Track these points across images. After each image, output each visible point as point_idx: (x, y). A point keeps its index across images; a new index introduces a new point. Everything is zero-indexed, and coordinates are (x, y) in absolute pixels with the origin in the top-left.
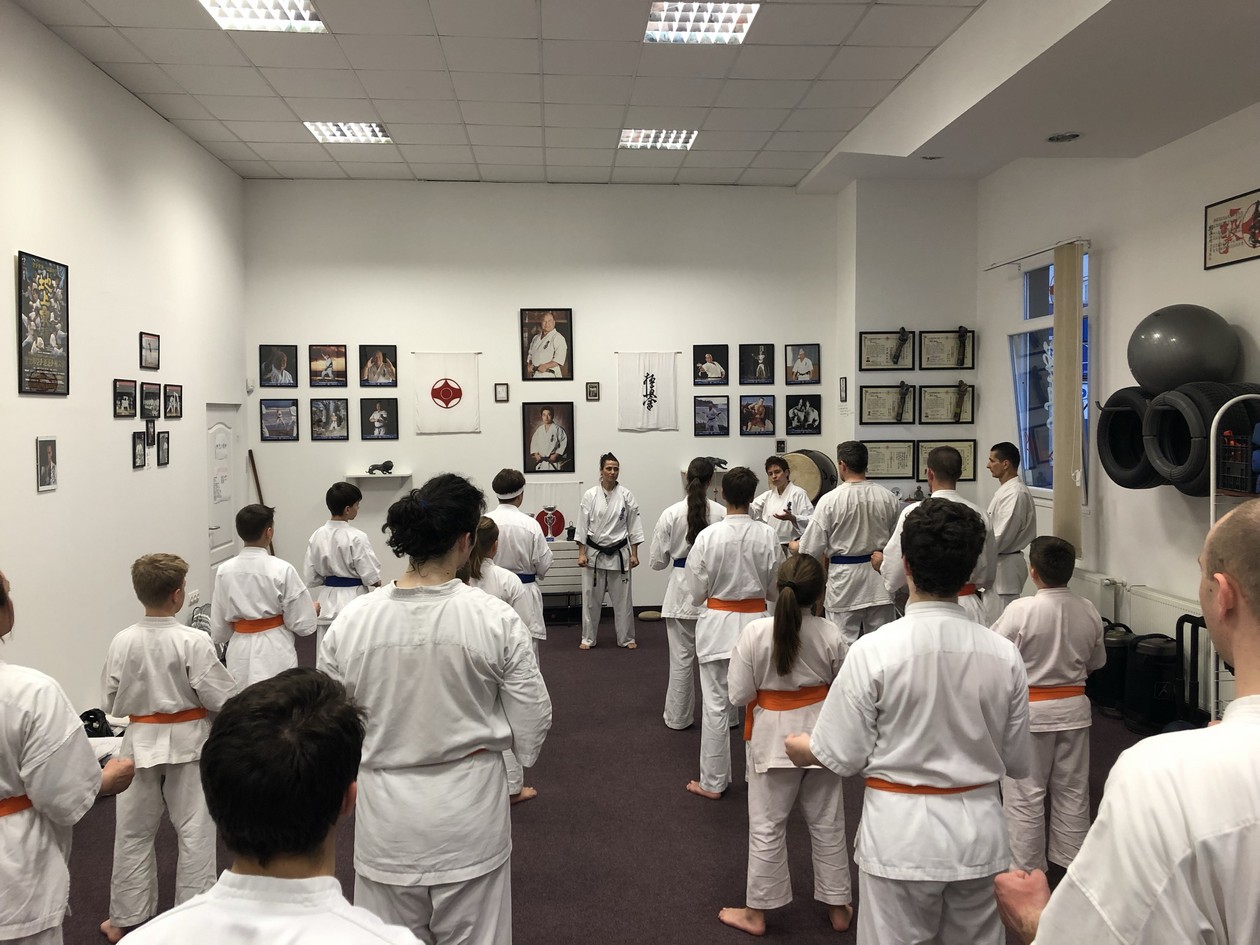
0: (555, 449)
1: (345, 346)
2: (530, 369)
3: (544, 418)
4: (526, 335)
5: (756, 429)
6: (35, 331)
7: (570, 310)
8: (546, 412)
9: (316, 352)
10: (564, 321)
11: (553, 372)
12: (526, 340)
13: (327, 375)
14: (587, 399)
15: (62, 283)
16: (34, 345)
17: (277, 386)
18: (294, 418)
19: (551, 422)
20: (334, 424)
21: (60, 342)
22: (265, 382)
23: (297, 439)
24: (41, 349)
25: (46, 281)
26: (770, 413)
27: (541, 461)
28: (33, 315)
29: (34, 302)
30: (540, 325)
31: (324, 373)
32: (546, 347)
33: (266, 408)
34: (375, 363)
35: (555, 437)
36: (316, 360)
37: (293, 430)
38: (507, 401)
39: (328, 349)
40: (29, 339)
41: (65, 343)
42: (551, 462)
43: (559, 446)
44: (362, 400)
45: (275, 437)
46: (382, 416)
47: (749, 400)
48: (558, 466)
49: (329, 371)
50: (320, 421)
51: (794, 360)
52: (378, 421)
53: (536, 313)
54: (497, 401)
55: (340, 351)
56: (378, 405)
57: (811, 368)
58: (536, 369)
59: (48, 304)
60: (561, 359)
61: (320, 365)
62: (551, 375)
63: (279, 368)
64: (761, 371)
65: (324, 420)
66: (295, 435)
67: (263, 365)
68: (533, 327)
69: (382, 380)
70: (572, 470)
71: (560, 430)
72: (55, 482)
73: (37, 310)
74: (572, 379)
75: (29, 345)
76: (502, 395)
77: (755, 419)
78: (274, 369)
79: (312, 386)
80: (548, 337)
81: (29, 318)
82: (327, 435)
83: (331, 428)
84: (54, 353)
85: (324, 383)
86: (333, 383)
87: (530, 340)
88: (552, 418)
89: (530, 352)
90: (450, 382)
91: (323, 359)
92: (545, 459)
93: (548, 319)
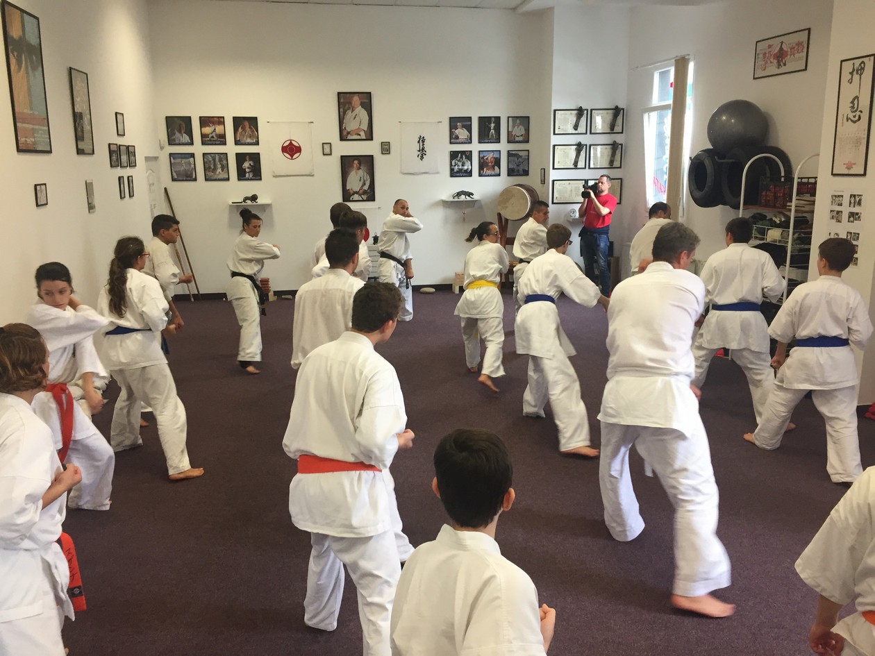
0: (362, 186)
1: (223, 117)
2: (345, 133)
3: (355, 166)
4: (341, 110)
5: (489, 172)
7: (370, 93)
8: (356, 162)
9: (205, 121)
10: (366, 100)
11: (359, 135)
12: (341, 113)
13: (213, 137)
14: (382, 153)
15: (86, 84)
17: (179, 144)
18: (193, 166)
19: (359, 169)
20: (219, 170)
21: (89, 122)
22: (171, 142)
23: (195, 180)
26: (497, 162)
27: (353, 194)
30: (351, 103)
31: (210, 136)
32: (355, 118)
33: (174, 159)
34: (244, 128)
35: (362, 179)
36: (205, 127)
37: (192, 174)
38: (331, 154)
39: (212, 119)
41: (91, 123)
42: (360, 195)
43: (364, 184)
44: (237, 155)
45: (181, 179)
46: (250, 164)
47: (485, 154)
48: (365, 197)
49: (214, 134)
50: (210, 168)
51: (513, 127)
52: (248, 168)
53: (348, 95)
54: (324, 154)
55: (220, 121)
56: (247, 158)
57: (523, 132)
58: (348, 133)
60: (365, 126)
61: (207, 130)
62: (358, 137)
63: (180, 132)
64: (492, 135)
65: (212, 167)
66: (194, 177)
67: (169, 130)
69: (249, 140)
70: (374, 200)
71: (365, 174)
72: (95, 207)
74: (372, 139)
75: (78, 126)
76: (327, 151)
77: (488, 166)
78: (177, 133)
79: (203, 143)
80: (357, 111)
82: (215, 177)
83: (218, 173)
85: (210, 142)
86: (217, 142)
87: (344, 113)
88: (360, 165)
89: (344, 121)
90: (293, 142)
91: (209, 126)
92: (357, 193)
93: (356, 99)
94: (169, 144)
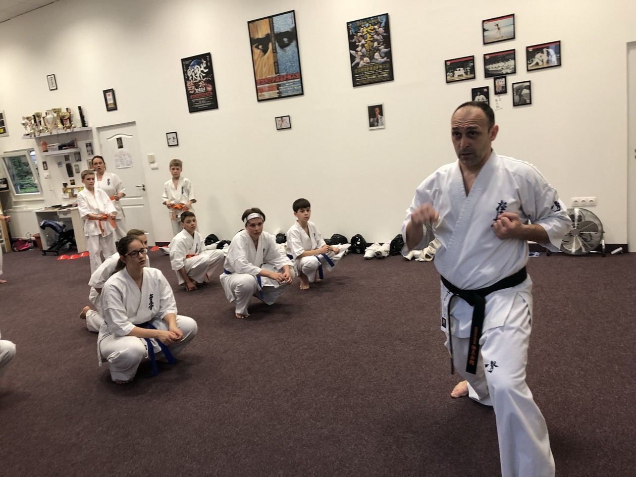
6: (361, 56)
15: (383, 24)
16: (362, 62)
21: (383, 55)
24: (368, 63)
25: (369, 28)
28: (359, 49)
29: (360, 42)
40: (357, 60)
41: (389, 55)
59: (371, 39)
72: (382, 124)
73: (363, 46)
75: (358, 64)
81: (357, 51)
84: (378, 62)
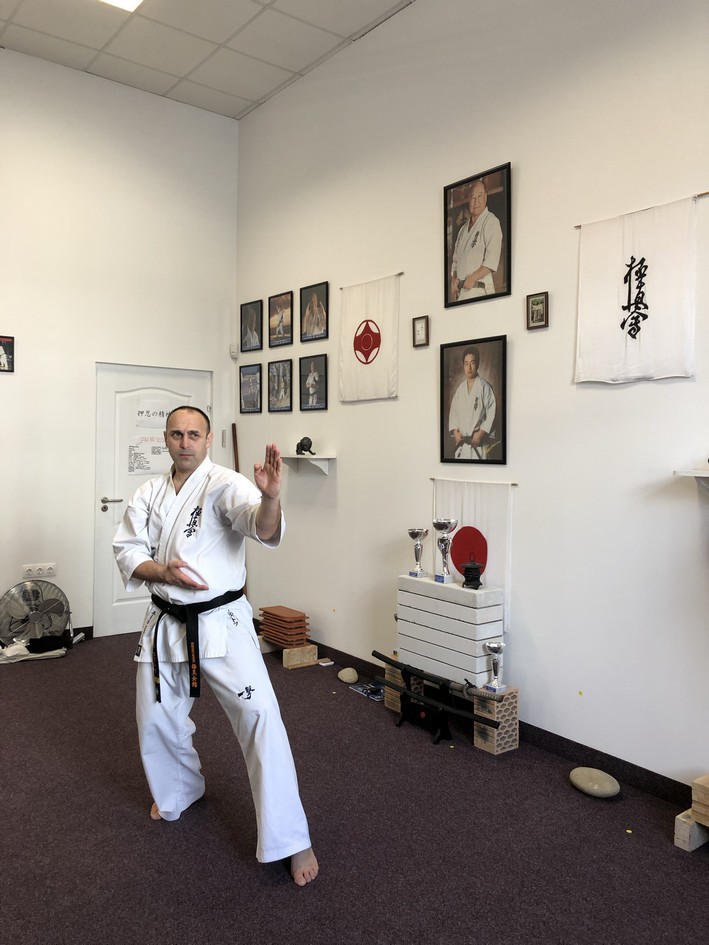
0: (480, 422)
1: (292, 292)
2: (454, 287)
3: (467, 368)
4: (450, 229)
7: (509, 165)
8: (468, 358)
10: (499, 187)
11: (482, 285)
12: (450, 238)
13: (280, 332)
14: (529, 328)
17: (249, 350)
18: (258, 386)
19: (475, 375)
20: (282, 393)
22: (244, 348)
23: (260, 411)
27: (461, 444)
30: (467, 206)
32: (475, 241)
34: (311, 308)
35: (480, 401)
37: (258, 400)
38: (427, 344)
39: (280, 299)
42: (474, 446)
43: (484, 417)
44: (302, 360)
45: (246, 409)
46: (315, 379)
48: (483, 452)
49: (280, 327)
50: (273, 388)
52: (312, 386)
53: (464, 187)
54: (415, 346)
55: (288, 299)
56: (312, 365)
58: (461, 285)
60: (494, 262)
61: (275, 319)
62: (480, 292)
63: (251, 330)
65: (276, 387)
66: (259, 406)
67: (242, 329)
68: (458, 215)
69: (316, 331)
70: (503, 461)
71: (487, 388)
74: (508, 293)
76: (421, 336)
78: (248, 330)
79: (270, 346)
80: (477, 227)
82: (278, 405)
83: (280, 397)
86: (281, 342)
87: (455, 237)
88: (477, 368)
89: (455, 256)
90: (371, 325)
91: (278, 313)
92: (467, 440)
93: (479, 193)
94: (242, 351)
